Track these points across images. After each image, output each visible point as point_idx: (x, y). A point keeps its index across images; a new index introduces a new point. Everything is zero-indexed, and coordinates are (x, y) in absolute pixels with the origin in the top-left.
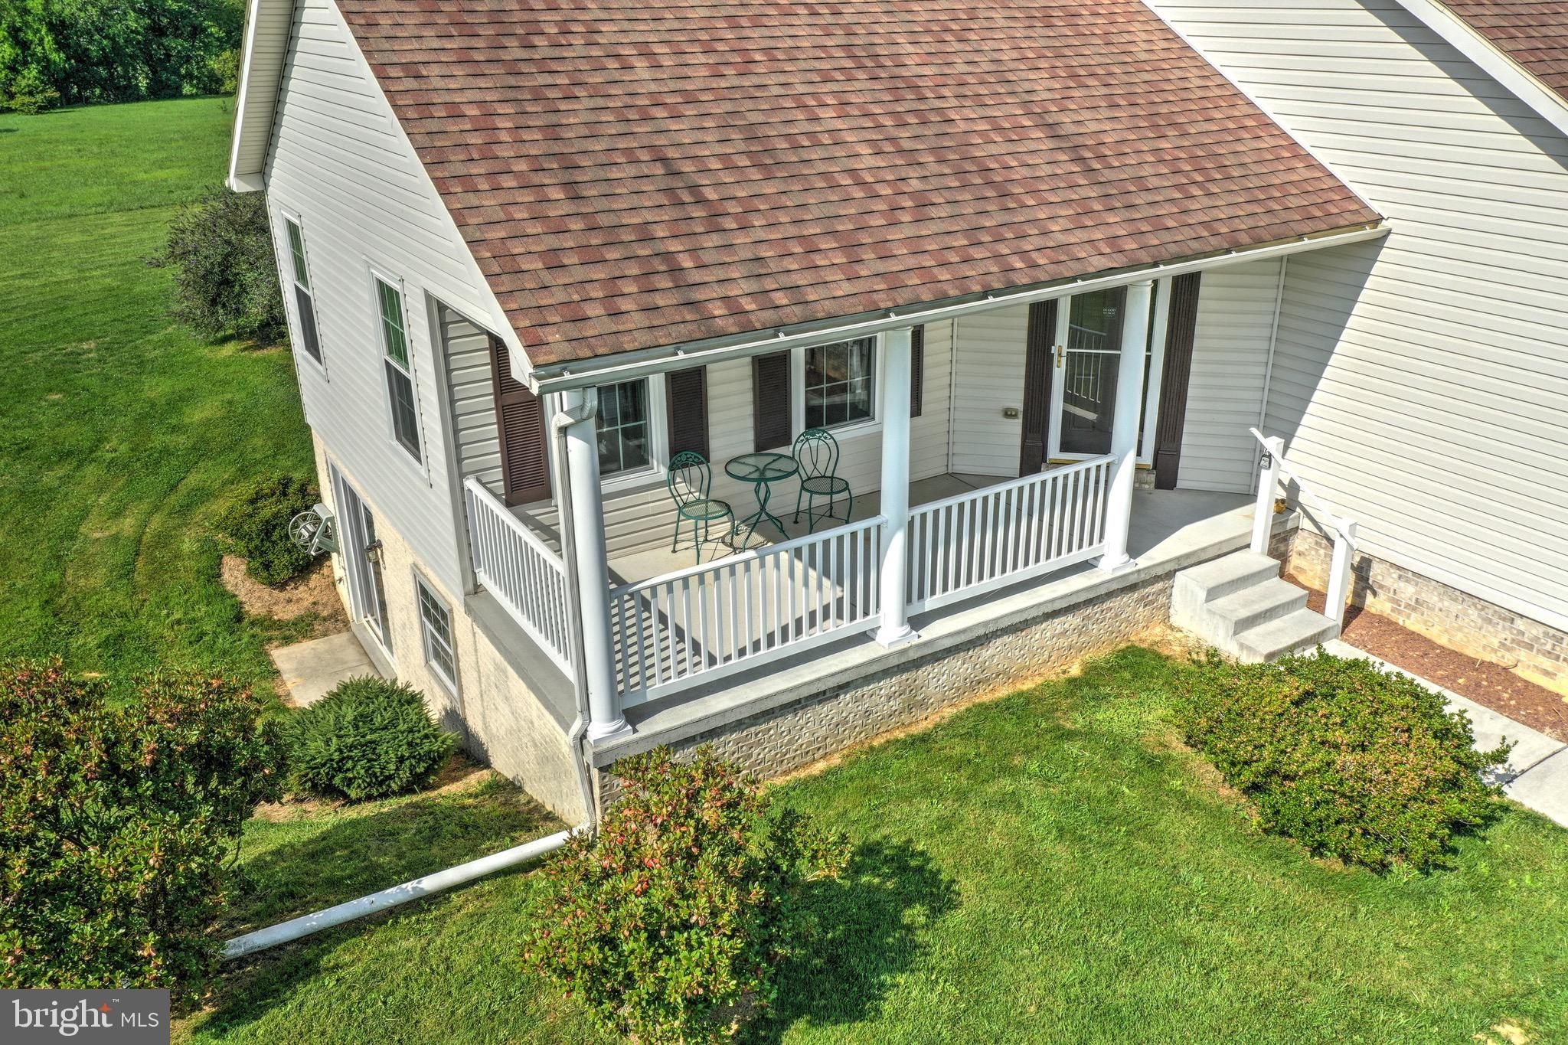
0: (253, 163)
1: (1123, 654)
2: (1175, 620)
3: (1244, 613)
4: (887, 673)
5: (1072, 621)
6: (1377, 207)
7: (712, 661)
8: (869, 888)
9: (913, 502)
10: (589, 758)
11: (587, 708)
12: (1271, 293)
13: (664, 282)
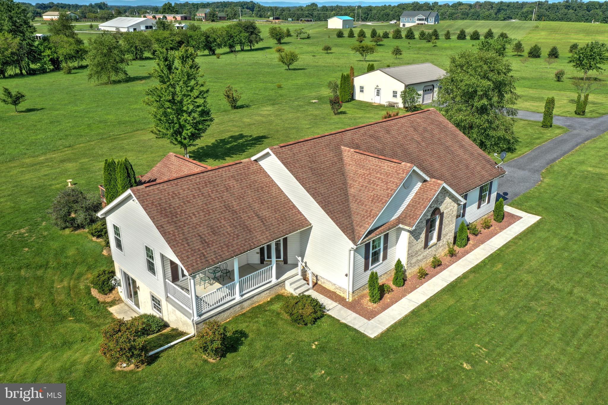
1: (277, 296)
2: (286, 289)
3: (296, 287)
4: (238, 304)
5: (267, 292)
6: (311, 222)
7: (211, 306)
8: (237, 336)
9: (240, 278)
10: (194, 322)
11: (194, 316)
13: (203, 258)
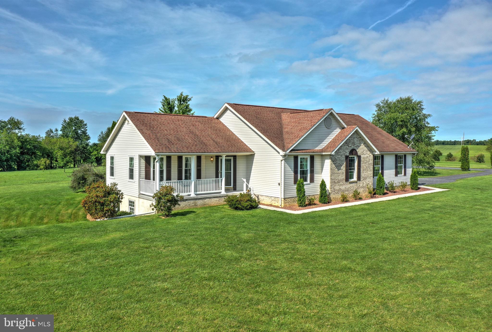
0: (106, 150)
4: (192, 199)
6: (254, 151)
9: (195, 179)
12: (245, 163)
